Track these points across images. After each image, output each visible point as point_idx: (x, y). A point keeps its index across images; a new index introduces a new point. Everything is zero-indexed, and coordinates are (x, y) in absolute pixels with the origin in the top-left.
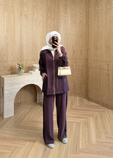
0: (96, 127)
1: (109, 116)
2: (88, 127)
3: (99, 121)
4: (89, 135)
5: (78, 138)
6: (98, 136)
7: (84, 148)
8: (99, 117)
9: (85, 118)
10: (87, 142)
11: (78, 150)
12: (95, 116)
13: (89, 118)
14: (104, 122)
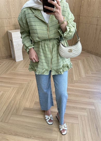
0: (84, 67)
1: (93, 59)
2: (78, 67)
3: (86, 63)
4: (79, 72)
5: (72, 74)
6: (86, 72)
7: (77, 80)
8: (85, 60)
9: (75, 61)
10: (79, 76)
11: (73, 82)
12: (82, 59)
13: (78, 61)
14: (90, 63)
